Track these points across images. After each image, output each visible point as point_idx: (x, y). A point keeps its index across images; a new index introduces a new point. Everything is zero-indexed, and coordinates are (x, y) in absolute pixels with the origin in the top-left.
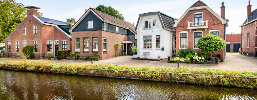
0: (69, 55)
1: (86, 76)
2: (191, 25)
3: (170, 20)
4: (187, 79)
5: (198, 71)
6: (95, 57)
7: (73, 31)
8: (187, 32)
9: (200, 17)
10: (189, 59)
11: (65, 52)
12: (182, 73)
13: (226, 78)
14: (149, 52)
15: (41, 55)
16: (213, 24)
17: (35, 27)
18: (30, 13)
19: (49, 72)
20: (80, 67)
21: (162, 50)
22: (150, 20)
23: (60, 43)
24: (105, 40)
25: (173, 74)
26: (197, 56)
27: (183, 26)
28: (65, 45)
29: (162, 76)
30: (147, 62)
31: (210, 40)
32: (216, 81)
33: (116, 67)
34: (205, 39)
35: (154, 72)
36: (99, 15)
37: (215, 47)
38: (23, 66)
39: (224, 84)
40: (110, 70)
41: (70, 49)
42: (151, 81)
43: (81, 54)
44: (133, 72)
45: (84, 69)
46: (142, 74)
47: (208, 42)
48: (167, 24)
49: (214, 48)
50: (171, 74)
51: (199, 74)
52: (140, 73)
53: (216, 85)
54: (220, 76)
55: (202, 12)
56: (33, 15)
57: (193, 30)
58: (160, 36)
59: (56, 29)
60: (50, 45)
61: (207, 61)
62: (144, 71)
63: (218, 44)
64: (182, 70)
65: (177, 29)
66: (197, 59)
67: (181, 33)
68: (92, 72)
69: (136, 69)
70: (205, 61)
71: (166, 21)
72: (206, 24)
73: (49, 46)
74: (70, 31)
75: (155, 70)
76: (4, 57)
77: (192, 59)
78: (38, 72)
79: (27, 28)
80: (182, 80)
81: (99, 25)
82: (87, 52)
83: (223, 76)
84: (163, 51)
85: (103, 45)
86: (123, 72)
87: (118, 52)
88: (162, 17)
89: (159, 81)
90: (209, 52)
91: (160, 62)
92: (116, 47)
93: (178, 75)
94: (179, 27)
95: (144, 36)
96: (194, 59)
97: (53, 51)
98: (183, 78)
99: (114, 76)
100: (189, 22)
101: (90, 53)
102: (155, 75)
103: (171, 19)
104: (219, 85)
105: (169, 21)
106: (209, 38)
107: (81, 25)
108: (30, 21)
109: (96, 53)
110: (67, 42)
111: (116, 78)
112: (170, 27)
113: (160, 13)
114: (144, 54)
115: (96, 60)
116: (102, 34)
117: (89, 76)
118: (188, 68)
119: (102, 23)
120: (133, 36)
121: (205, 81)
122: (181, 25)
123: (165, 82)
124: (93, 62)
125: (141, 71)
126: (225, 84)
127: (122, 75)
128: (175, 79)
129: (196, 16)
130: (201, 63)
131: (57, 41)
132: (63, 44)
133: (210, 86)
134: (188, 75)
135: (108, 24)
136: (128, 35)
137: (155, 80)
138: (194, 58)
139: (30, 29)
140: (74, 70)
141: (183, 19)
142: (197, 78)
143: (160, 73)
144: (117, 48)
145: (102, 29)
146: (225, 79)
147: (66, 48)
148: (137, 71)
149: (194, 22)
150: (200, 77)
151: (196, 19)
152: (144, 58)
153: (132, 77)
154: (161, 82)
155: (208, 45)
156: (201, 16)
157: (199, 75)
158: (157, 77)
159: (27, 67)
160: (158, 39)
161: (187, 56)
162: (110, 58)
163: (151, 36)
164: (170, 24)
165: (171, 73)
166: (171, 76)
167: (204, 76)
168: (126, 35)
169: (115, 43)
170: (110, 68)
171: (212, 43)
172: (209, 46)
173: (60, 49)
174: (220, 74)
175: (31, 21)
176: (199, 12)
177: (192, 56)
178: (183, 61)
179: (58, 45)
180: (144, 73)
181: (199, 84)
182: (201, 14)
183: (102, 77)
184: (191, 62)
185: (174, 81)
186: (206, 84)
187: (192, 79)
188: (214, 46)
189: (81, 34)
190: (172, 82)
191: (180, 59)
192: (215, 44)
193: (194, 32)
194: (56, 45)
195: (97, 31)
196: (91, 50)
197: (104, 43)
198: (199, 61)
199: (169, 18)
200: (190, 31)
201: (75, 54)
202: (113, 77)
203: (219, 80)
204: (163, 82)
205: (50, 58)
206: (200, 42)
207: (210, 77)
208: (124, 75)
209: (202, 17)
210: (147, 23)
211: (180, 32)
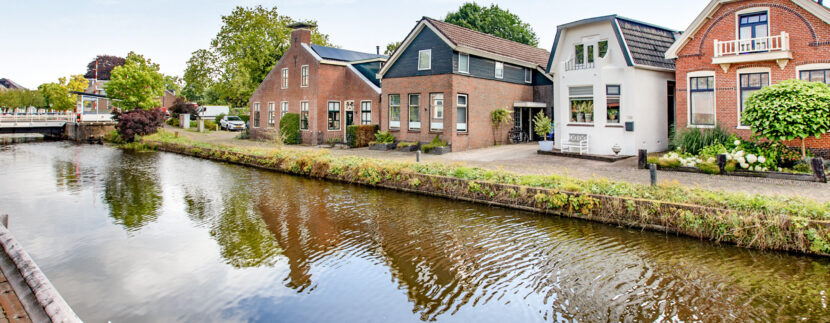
0: (375, 139)
1: (399, 191)
2: (724, 51)
3: (658, 38)
4: (676, 218)
5: (718, 198)
6: (436, 145)
7: (384, 77)
8: (713, 73)
9: (760, 23)
10: (711, 160)
11: (367, 130)
12: (659, 202)
13: (820, 227)
14: (585, 135)
15: (315, 135)
16: (811, 45)
17: (305, 72)
18: (296, 40)
19: (321, 177)
20: (388, 167)
21: (627, 130)
22: (590, 39)
23: (357, 106)
24: (462, 99)
25: (630, 202)
26: (741, 153)
27: (700, 56)
28: (367, 112)
29: (595, 204)
30: (574, 164)
31: (790, 98)
32: (780, 234)
33: (475, 172)
34: (771, 95)
35: (575, 193)
36: (445, 35)
37: (808, 122)
38: (274, 160)
39: (811, 248)
40: (458, 180)
41: (377, 123)
42: (566, 217)
43: (403, 136)
44: (516, 189)
45: (397, 174)
46: (539, 196)
47: (780, 106)
48: (647, 52)
49: (802, 127)
50: (624, 201)
51: (717, 209)
52: (535, 192)
53: (777, 250)
54: (795, 219)
55: (766, 5)
56: (302, 44)
57: (732, 65)
58: (619, 86)
59: (348, 73)
60: (336, 112)
61: (780, 169)
62: (546, 188)
63: (819, 112)
64: (661, 193)
65: (679, 65)
66: (741, 161)
67: (691, 78)
68: (415, 181)
69: (524, 181)
70: (771, 168)
71: (642, 40)
72: (780, 46)
73: (333, 114)
74: (379, 76)
75: (577, 187)
76: (248, 138)
77: (722, 160)
78: (301, 174)
79: (290, 73)
80: (660, 223)
81: (445, 60)
82: (417, 132)
83: (808, 220)
84: (629, 133)
85: (456, 114)
86: (490, 187)
87: (504, 133)
88: (626, 31)
89: (588, 220)
90: (783, 138)
91: (616, 166)
92: (496, 118)
93: (647, 205)
94: (684, 59)
95: (570, 88)
96: (730, 161)
97: (342, 126)
98: (663, 218)
99: (466, 196)
100: (716, 42)
101: (425, 132)
102: (575, 200)
103: (665, 34)
104: (790, 248)
105: (652, 42)
106: (785, 93)
107: (404, 61)
108: (295, 57)
109: (438, 134)
110: (373, 106)
111: (470, 202)
112: (654, 59)
113: (619, 19)
114: (570, 141)
115: (437, 151)
116: (455, 83)
117: (407, 192)
118: (686, 188)
119: (454, 56)
120: (548, 87)
121: (736, 231)
122: (691, 53)
123: (607, 224)
124: (420, 158)
125: (537, 188)
126: (815, 249)
127: (488, 193)
128: (636, 217)
129: (744, 21)
130: (756, 174)
131: (350, 102)
132: (364, 109)
133: (754, 248)
134: (678, 207)
135: (471, 56)
136: (534, 84)
137: (576, 215)
138: (729, 157)
139: (295, 76)
140: (374, 175)
141: (698, 33)
142: (711, 218)
143: (594, 195)
144: (500, 121)
145: (452, 70)
146: (812, 230)
147: (368, 120)
148: (527, 186)
149: (736, 41)
150: (720, 217)
151: (746, 31)
152: (571, 151)
153: (512, 202)
154: (593, 221)
155: (781, 117)
156: (763, 18)
157: (718, 213)
158: (581, 206)
159: (281, 161)
160: (614, 97)
161: (706, 149)
162: (477, 148)
163: (591, 87)
164: (656, 50)
165: (626, 198)
166: (624, 207)
167: (734, 217)
168: (528, 84)
169: (494, 108)
170: (459, 174)
171: (794, 108)
172: (785, 120)
173: (356, 123)
174: (796, 214)
175: (298, 57)
176: (755, 6)
177: (723, 151)
178: (692, 164)
179: (351, 113)
180: (546, 192)
181: (714, 240)
182: (765, 13)
183: (437, 197)
184: (719, 170)
185: (634, 223)
186: (739, 243)
187: (690, 222)
188: (804, 118)
189: (402, 85)
190: (627, 227)
191: (681, 159)
192: (808, 112)
193: (739, 71)
194: (348, 113)
195: (442, 76)
196: (427, 124)
197: (459, 108)
198: (751, 169)
199: (653, 31)
200: (725, 69)
201: (388, 135)
202: (465, 198)
203: (793, 235)
204: (600, 222)
205: (332, 144)
206: (751, 107)
207: (757, 220)
208: (492, 194)
209: (766, 22)
210: (579, 49)
211: (690, 75)
